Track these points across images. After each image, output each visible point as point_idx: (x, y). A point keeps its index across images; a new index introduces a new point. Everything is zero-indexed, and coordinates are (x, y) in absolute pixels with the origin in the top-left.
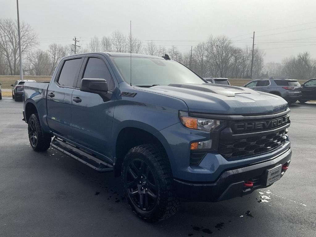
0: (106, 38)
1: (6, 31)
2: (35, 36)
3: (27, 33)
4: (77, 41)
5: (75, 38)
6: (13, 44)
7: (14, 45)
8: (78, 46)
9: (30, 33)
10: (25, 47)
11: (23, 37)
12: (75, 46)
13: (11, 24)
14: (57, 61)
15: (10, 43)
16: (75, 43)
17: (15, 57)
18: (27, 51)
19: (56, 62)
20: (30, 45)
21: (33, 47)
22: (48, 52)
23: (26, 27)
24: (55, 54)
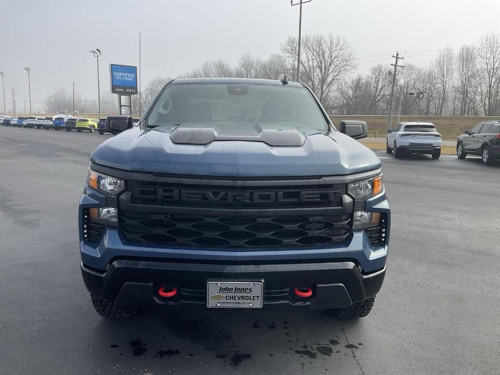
0: (468, 49)
1: (315, 53)
2: (352, 56)
3: (342, 52)
4: (400, 58)
5: (397, 54)
6: (321, 71)
7: (323, 72)
8: (400, 66)
9: (346, 52)
10: (336, 74)
11: (336, 59)
12: (396, 66)
13: (322, 42)
14: (380, 93)
15: (318, 70)
16: (397, 61)
17: (322, 88)
18: (339, 79)
19: (378, 93)
20: (344, 70)
21: (348, 73)
22: (368, 78)
23: (342, 43)
24: (378, 81)
